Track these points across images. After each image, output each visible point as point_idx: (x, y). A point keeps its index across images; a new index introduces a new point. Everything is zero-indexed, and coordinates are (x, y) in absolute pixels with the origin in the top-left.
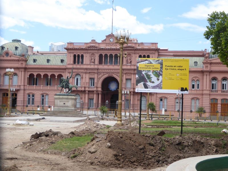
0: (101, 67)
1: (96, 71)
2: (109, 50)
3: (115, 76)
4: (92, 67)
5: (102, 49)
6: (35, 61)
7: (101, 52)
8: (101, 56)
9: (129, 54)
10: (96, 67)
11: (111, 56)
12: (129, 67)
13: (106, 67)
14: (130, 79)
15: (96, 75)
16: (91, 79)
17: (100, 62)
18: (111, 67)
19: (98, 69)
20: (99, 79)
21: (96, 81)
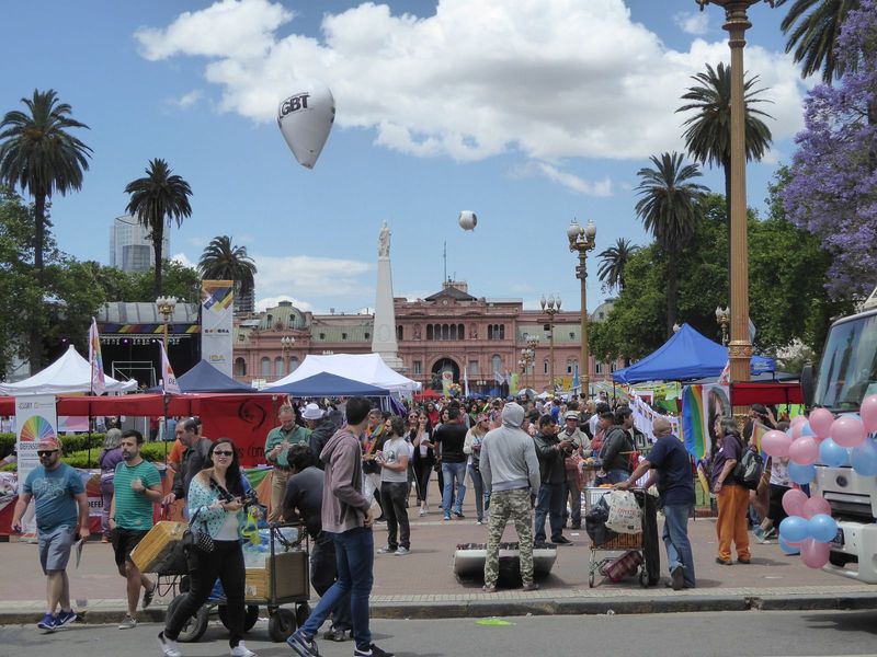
0: (430, 344)
1: (423, 351)
2: (442, 317)
3: (452, 357)
4: (417, 344)
5: (432, 317)
6: (322, 336)
7: (430, 321)
8: (429, 327)
9: (473, 324)
10: (423, 344)
11: (445, 326)
12: (474, 344)
13: (438, 344)
14: (476, 362)
15: (424, 357)
16: (415, 362)
17: (429, 337)
18: (446, 344)
19: (426, 348)
20: (427, 362)
21: (423, 365)
